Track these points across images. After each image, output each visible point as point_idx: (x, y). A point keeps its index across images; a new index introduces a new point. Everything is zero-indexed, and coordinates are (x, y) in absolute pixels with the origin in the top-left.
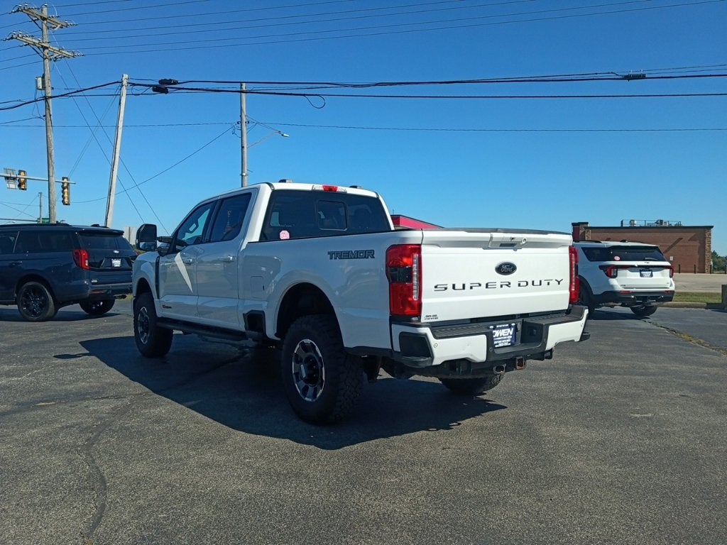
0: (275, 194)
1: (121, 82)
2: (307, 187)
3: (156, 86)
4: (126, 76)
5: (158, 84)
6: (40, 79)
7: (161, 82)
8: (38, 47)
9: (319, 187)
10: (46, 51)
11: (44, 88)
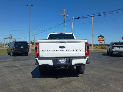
0: (50, 35)
2: (57, 33)
4: (73, 18)
5: (78, 18)
9: (59, 33)
10: (65, 16)
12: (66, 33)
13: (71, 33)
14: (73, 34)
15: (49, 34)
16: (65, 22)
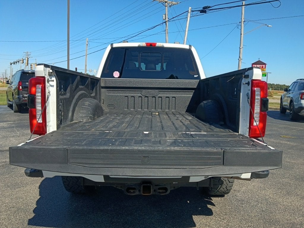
0: (113, 50)
1: (188, 11)
3: (202, 10)
4: (190, 8)
5: (202, 9)
6: (164, 15)
7: (204, 8)
8: (163, 2)
9: (143, 44)
10: (167, 3)
11: (165, 18)
12: (167, 45)
13: (187, 47)
14: (193, 50)
15: (109, 48)
16: (167, 19)
